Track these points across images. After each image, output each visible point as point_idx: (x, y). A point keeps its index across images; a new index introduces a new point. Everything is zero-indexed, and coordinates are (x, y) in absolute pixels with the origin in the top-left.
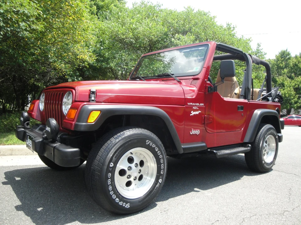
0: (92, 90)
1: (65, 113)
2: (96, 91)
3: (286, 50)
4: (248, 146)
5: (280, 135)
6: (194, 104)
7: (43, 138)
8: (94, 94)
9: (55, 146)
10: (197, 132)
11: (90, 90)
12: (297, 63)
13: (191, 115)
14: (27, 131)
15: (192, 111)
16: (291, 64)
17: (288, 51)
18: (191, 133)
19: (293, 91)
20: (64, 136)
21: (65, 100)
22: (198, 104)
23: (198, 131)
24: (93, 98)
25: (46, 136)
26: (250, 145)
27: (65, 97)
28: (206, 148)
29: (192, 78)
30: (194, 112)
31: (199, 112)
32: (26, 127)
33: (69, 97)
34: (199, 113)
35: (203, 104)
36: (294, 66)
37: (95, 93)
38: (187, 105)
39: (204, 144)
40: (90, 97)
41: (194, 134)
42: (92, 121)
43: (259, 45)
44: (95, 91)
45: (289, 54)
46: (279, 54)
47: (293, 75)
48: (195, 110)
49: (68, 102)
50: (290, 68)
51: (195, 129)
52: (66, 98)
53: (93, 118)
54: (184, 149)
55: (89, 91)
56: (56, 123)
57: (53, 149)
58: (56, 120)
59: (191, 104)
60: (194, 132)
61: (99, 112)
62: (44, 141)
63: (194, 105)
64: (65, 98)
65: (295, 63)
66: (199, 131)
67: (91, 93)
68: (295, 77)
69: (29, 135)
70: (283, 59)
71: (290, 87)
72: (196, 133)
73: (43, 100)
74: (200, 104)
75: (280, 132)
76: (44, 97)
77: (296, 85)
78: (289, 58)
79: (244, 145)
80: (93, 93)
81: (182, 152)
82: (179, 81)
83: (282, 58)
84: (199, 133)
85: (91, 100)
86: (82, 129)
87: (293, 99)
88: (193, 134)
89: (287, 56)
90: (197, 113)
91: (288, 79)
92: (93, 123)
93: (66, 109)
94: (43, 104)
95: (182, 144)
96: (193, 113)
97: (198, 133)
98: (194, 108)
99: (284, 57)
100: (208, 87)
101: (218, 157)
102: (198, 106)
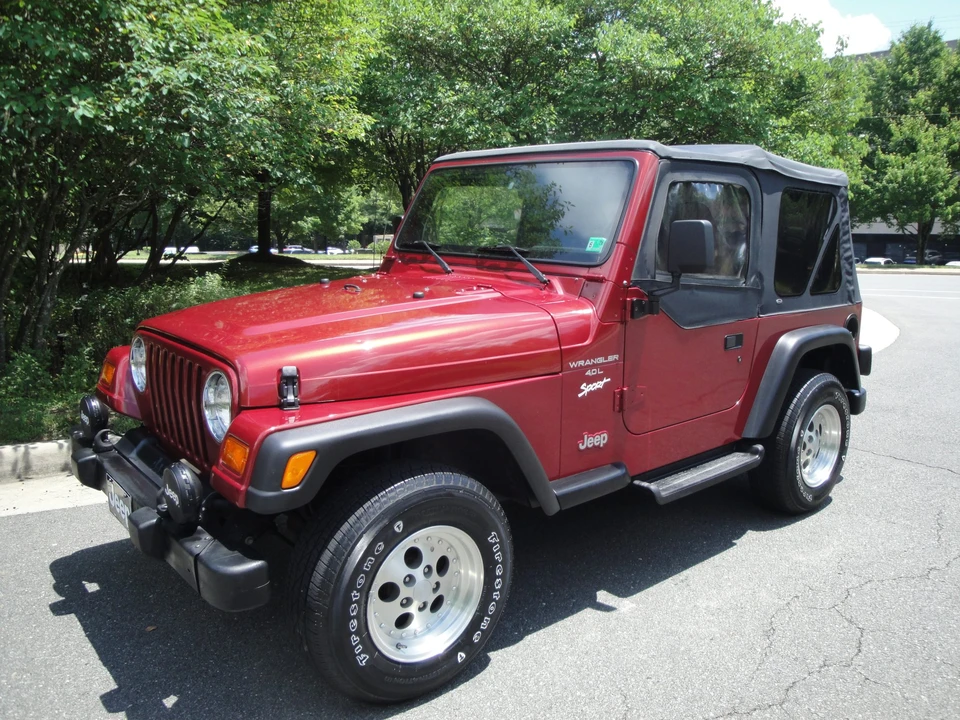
0: (285, 373)
2: (298, 371)
3: (926, 25)
4: (756, 452)
5: (856, 392)
6: (588, 363)
7: (159, 514)
8: (294, 384)
10: (600, 439)
11: (280, 373)
13: (580, 395)
15: (585, 384)
16: (942, 74)
18: (582, 447)
19: (946, 165)
21: (209, 395)
22: (601, 360)
23: (602, 436)
24: (291, 398)
26: (760, 447)
28: (628, 480)
29: (584, 277)
30: (588, 384)
31: (605, 380)
32: (102, 447)
33: (221, 388)
34: (605, 384)
35: (617, 357)
37: (296, 380)
38: (568, 368)
39: (621, 472)
40: (282, 395)
41: (590, 446)
42: (296, 482)
44: (295, 374)
45: (936, 39)
47: (945, 109)
48: (591, 380)
49: (219, 401)
50: (935, 87)
51: (592, 432)
54: (560, 499)
55: (277, 375)
56: (191, 481)
57: (192, 559)
59: (581, 363)
60: (589, 442)
63: (588, 366)
66: (605, 435)
67: (285, 382)
68: (952, 116)
69: (113, 483)
70: (915, 57)
71: (936, 150)
72: (596, 444)
73: (143, 359)
74: (606, 359)
76: (143, 350)
78: (936, 54)
79: (742, 445)
80: (291, 380)
81: (554, 509)
84: (605, 442)
85: (285, 404)
86: (270, 508)
87: (941, 190)
88: (587, 448)
89: (928, 46)
90: (599, 385)
91: (928, 124)
92: (298, 488)
94: (143, 370)
95: (551, 484)
96: (586, 389)
97: (603, 443)
98: (588, 373)
99: (920, 50)
100: (632, 302)
101: (662, 503)
102: (603, 364)
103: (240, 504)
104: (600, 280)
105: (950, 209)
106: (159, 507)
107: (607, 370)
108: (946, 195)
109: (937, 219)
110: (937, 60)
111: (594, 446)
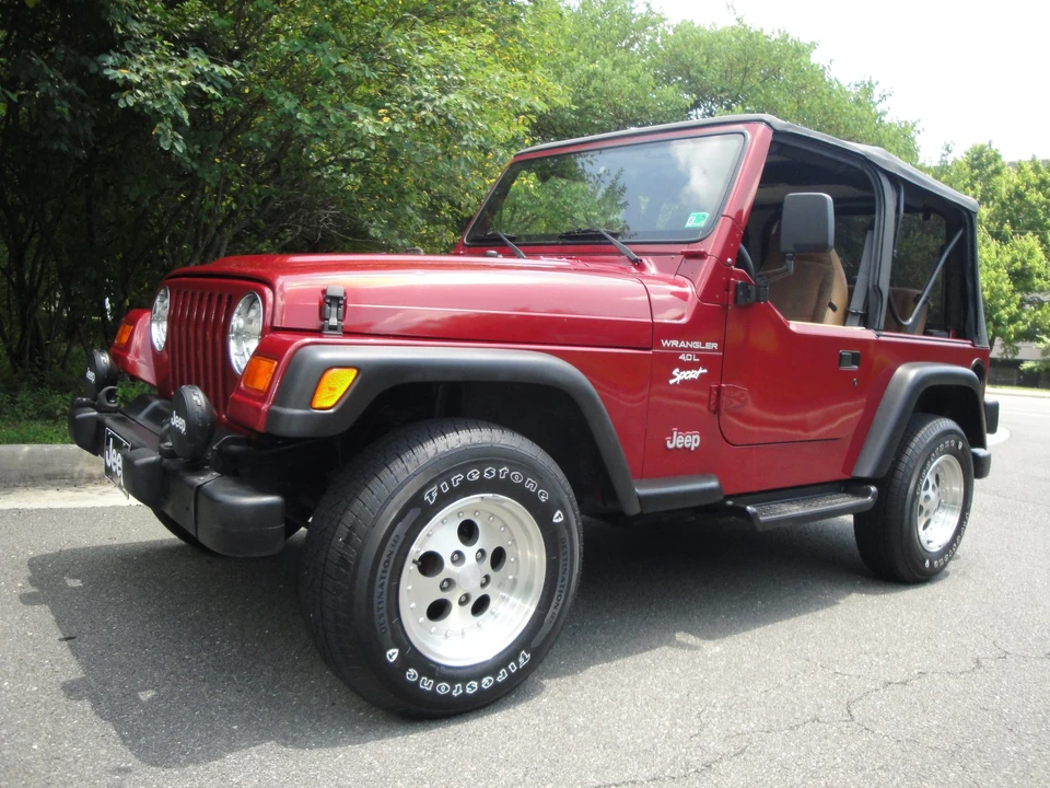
0: (329, 293)
1: (239, 369)
2: (345, 294)
3: (987, 143)
4: (868, 493)
5: (980, 451)
6: (682, 344)
7: (161, 452)
8: (339, 306)
9: (200, 483)
10: (691, 441)
11: (324, 292)
12: (1022, 188)
13: (671, 382)
14: (108, 421)
15: (677, 370)
16: (1003, 191)
17: (994, 147)
18: (670, 446)
19: (1008, 281)
20: (233, 447)
21: (237, 321)
22: (697, 345)
23: (694, 437)
24: (334, 321)
25: (170, 444)
26: (873, 489)
27: (237, 310)
28: (721, 497)
29: (682, 253)
30: (681, 370)
31: (701, 371)
32: (106, 406)
33: (252, 313)
34: (701, 375)
35: (715, 345)
36: (1011, 199)
37: (341, 302)
38: (660, 346)
39: (713, 484)
40: (323, 317)
41: (680, 446)
42: (330, 403)
43: (947, 149)
44: (341, 294)
45: (996, 157)
46: (965, 156)
47: (1007, 227)
48: (685, 367)
49: (249, 328)
50: (997, 204)
51: (683, 430)
52: (243, 312)
53: (333, 392)
54: (643, 500)
55: (320, 294)
56: (204, 404)
57: (192, 493)
58: (206, 392)
59: (675, 343)
60: (679, 441)
61: (354, 372)
62: (166, 461)
63: (683, 349)
64: (239, 314)
65: (1017, 187)
66: (698, 437)
67: (328, 301)
68: (1014, 234)
69: (112, 436)
70: (977, 171)
71: (998, 266)
72: (687, 446)
73: (165, 313)
74: (703, 345)
75: (982, 444)
76: (167, 301)
77: (1014, 260)
78: (997, 172)
79: (852, 485)
80: (335, 300)
81: (634, 509)
82: (636, 261)
83: (973, 167)
84: (697, 445)
85: (326, 327)
86: (295, 430)
87: (1003, 307)
88: (676, 448)
89: (990, 163)
90: (693, 374)
91: (989, 239)
92: (332, 411)
93: (241, 353)
94: (164, 326)
95: (635, 481)
96: (679, 376)
97: (694, 445)
98: (682, 357)
99: (981, 166)
100: (736, 285)
101: (760, 529)
102: (699, 350)
103: (261, 428)
104: (700, 256)
105: (1012, 328)
106: (162, 446)
107: (704, 360)
108: (1009, 313)
109: (997, 339)
110: (998, 178)
111: (684, 447)
